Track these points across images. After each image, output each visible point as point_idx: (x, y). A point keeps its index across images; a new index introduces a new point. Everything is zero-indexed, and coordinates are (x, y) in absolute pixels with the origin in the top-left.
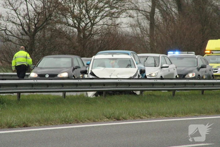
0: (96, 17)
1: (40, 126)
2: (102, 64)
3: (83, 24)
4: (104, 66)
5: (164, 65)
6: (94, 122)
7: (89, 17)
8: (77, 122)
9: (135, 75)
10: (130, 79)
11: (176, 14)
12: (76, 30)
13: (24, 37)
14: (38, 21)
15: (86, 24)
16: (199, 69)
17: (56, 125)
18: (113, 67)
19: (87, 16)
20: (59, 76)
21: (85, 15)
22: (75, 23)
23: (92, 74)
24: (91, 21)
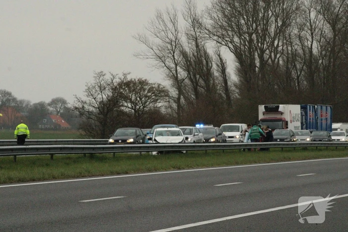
0: (146, 102)
1: (135, 173)
2: (161, 134)
3: (138, 107)
4: (162, 135)
5: (196, 134)
6: (166, 170)
7: (142, 103)
8: (156, 170)
9: (182, 141)
10: (179, 143)
11: (194, 99)
12: (133, 111)
13: (100, 116)
14: (110, 105)
15: (140, 107)
16: (217, 136)
17: (144, 172)
18: (168, 136)
19: (140, 102)
20: (128, 141)
21: (139, 101)
22: (132, 106)
23: (155, 140)
24: (143, 105)
